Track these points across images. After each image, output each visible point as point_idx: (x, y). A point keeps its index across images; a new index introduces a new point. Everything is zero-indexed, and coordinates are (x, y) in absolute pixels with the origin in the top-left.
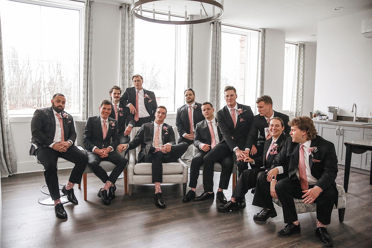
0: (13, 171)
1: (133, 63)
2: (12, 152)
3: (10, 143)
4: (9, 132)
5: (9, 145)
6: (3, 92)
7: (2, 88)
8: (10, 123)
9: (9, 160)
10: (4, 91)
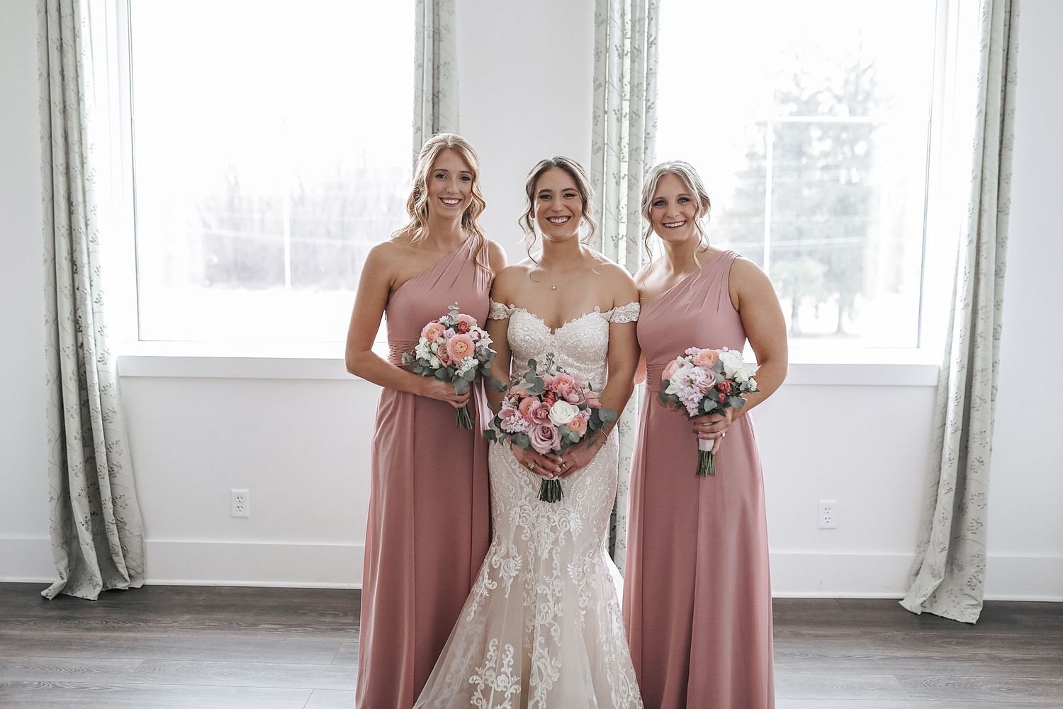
0: (132, 572)
1: (649, 104)
2: (126, 495)
3: (120, 458)
4: (110, 414)
5: (115, 468)
6: (88, 253)
7: (84, 238)
8: (121, 378)
9: (114, 528)
10: (90, 250)
